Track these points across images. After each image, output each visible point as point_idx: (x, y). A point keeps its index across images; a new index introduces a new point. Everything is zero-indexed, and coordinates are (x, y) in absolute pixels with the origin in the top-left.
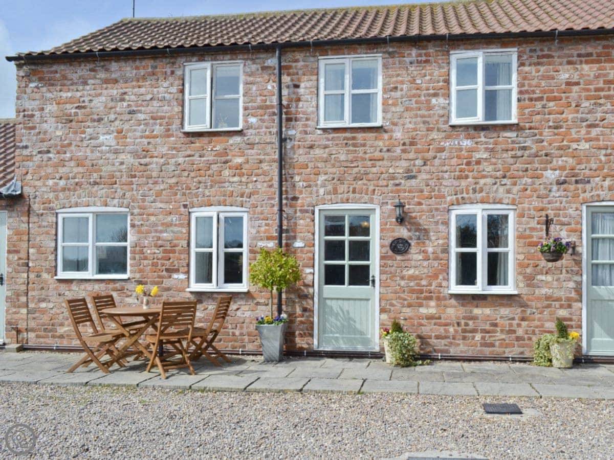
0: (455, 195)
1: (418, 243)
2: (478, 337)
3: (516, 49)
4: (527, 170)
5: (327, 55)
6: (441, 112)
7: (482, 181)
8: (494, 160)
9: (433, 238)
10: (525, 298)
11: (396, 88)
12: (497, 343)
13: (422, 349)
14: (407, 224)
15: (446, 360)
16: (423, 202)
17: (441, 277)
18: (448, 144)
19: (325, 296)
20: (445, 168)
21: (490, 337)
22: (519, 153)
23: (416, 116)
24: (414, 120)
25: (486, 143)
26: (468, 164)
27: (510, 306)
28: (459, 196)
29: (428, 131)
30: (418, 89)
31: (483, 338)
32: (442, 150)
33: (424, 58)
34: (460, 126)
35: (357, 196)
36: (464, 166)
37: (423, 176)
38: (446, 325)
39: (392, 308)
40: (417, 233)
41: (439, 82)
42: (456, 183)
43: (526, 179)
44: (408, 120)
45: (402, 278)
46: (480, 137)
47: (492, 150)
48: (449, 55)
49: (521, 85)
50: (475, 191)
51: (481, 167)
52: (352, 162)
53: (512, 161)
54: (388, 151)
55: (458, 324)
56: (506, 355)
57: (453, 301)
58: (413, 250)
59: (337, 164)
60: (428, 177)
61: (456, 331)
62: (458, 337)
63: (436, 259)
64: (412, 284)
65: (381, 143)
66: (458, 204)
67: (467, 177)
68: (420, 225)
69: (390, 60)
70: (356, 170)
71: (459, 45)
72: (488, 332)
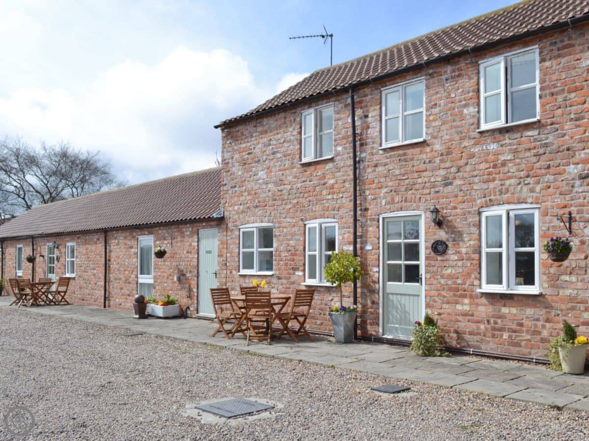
0: (484, 197)
1: (454, 245)
2: (506, 336)
3: (537, 46)
4: (549, 167)
5: (386, 86)
6: (471, 121)
7: (507, 182)
8: (518, 161)
9: (466, 239)
10: (549, 298)
11: (436, 104)
12: (523, 343)
13: (458, 343)
14: (445, 227)
15: (477, 355)
16: (457, 206)
17: (473, 276)
18: (477, 150)
19: (388, 291)
20: (475, 173)
21: (516, 336)
22: (541, 151)
23: (452, 127)
24: (449, 131)
25: (510, 144)
26: (495, 167)
27: (535, 306)
28: (488, 198)
29: (461, 140)
30: (452, 102)
31: (510, 337)
32: (472, 156)
33: (457, 73)
34: (487, 131)
35: (408, 204)
36: (491, 170)
37: (458, 182)
38: (478, 322)
39: (435, 304)
40: (453, 236)
41: (469, 92)
42: (485, 186)
43: (548, 176)
44: (445, 132)
45: (442, 277)
46: (505, 140)
47: (515, 152)
48: (479, 65)
49: (542, 81)
50: (501, 193)
51: (506, 169)
52: (404, 175)
53: (534, 159)
54: (430, 162)
55: (488, 321)
56: (531, 357)
57: (484, 300)
58: (450, 251)
59: (394, 178)
60: (462, 182)
61: (486, 329)
62: (488, 335)
63: (468, 259)
64: (450, 282)
65: (424, 156)
66: (487, 206)
67: (494, 180)
68: (455, 227)
69: (431, 81)
70: (407, 181)
71: (485, 55)
72: (515, 331)
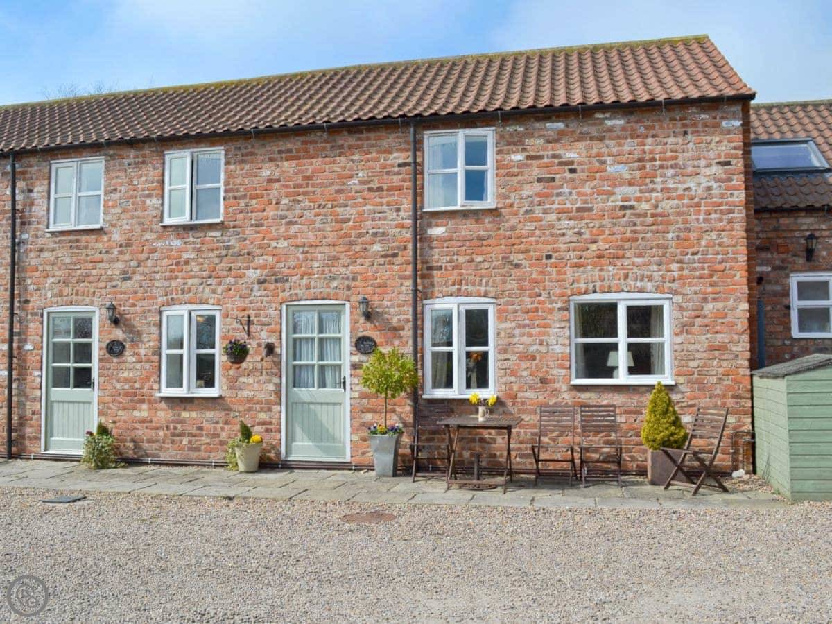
0: (166, 295)
1: (132, 345)
2: (185, 441)
3: (223, 148)
4: (230, 269)
5: (58, 159)
6: (154, 213)
7: (190, 282)
8: (201, 260)
9: (146, 340)
10: (228, 400)
11: (115, 190)
12: (203, 448)
13: (135, 453)
14: (122, 325)
15: (155, 464)
16: (137, 303)
17: (152, 380)
18: (160, 244)
19: (53, 399)
20: (157, 269)
21: (196, 441)
22: (224, 253)
23: (132, 217)
24: (130, 221)
25: (194, 243)
26: (178, 264)
27: (214, 409)
28: (169, 297)
29: (142, 231)
30: (134, 190)
31: (190, 442)
32: (154, 251)
33: (140, 160)
34: (171, 226)
35: (80, 298)
36: (174, 267)
37: (137, 277)
38: (157, 428)
39: (109, 412)
40: (131, 335)
41: (152, 183)
42: (166, 284)
43: (229, 278)
44: (125, 222)
45: (118, 381)
46: (188, 237)
47: (199, 251)
48: (164, 155)
49: (227, 183)
50: (183, 292)
51: (189, 268)
52: (75, 265)
53: (216, 260)
54: (107, 252)
55: (167, 427)
56: (210, 460)
57: (163, 405)
58: (128, 352)
59: (63, 267)
60: (142, 278)
61: (165, 435)
62: (166, 442)
63: (148, 361)
64: (126, 387)
65: (100, 245)
66: (169, 305)
67: (176, 278)
68: (134, 327)
69: (112, 163)
70: (79, 272)
71: (172, 146)
72: (194, 436)
